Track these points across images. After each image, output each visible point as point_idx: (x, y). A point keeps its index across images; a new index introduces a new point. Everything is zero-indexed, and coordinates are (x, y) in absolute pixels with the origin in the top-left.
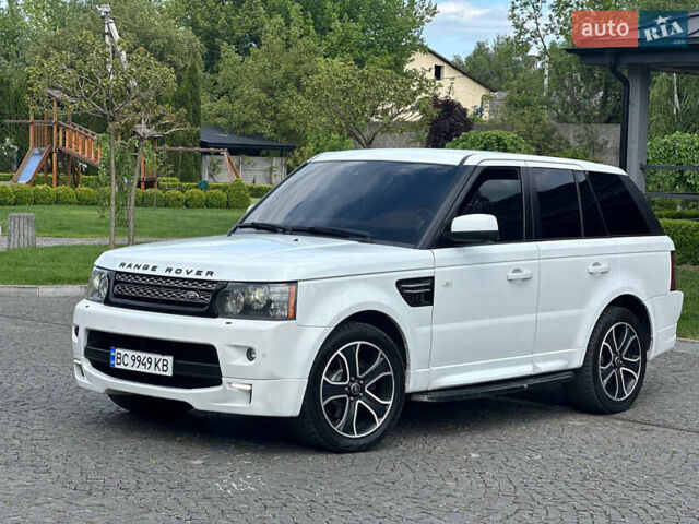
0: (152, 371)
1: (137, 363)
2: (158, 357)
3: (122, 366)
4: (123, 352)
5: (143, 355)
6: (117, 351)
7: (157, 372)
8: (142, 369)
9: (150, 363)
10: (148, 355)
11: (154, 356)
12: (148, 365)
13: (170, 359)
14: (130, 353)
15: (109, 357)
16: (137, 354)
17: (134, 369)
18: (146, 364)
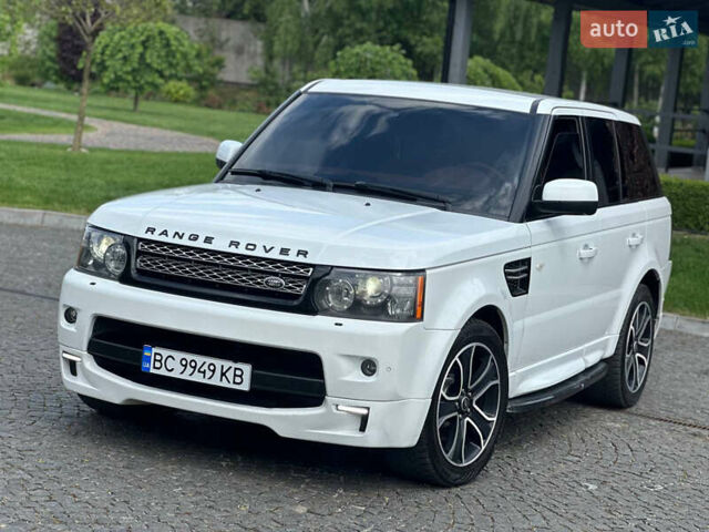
0: (216, 381)
1: (189, 370)
2: (227, 364)
3: (163, 372)
4: (165, 353)
5: (200, 359)
6: (155, 350)
7: (224, 384)
8: (197, 378)
9: (214, 371)
10: (209, 360)
11: (218, 363)
12: (209, 374)
13: (247, 369)
14: (178, 355)
15: (139, 357)
16: (189, 357)
17: (185, 377)
18: (204, 372)
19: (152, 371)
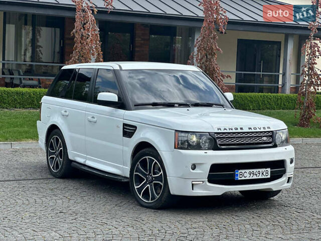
0: (260, 177)
1: (252, 175)
3: (243, 178)
4: (243, 171)
5: (255, 170)
7: (263, 177)
8: (255, 177)
9: (260, 173)
10: (258, 170)
11: (261, 170)
13: (269, 170)
14: (248, 171)
17: (251, 178)
18: (257, 175)
19: (239, 179)
